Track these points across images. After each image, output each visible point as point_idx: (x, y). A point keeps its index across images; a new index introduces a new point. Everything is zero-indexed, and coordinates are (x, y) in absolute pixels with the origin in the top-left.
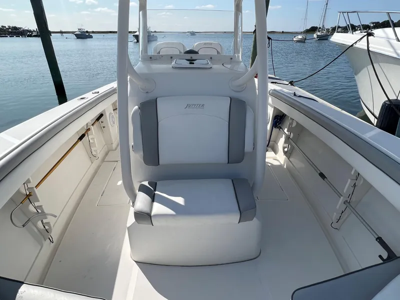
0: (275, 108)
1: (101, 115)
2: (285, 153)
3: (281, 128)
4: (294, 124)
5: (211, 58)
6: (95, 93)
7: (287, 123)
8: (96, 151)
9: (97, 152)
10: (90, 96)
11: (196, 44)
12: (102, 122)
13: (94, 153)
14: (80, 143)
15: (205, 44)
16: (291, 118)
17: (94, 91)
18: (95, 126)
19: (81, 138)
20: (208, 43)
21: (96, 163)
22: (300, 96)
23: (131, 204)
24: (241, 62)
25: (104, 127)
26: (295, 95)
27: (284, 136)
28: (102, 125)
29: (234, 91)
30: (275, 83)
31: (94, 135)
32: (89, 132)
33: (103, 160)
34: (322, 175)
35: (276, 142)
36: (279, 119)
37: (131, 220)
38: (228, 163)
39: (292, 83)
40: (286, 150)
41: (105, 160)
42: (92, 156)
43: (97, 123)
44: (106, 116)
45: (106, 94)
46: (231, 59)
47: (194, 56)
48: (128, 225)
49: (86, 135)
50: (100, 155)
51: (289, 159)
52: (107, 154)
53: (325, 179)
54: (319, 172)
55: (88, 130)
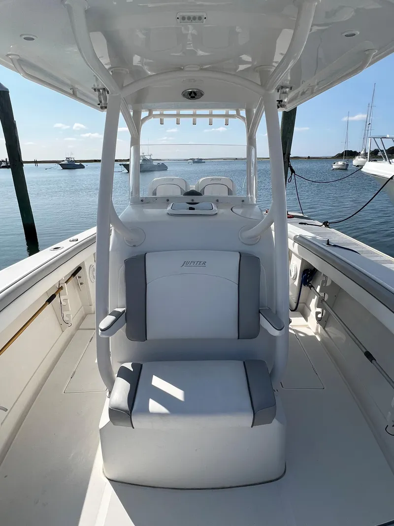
0: (303, 260)
1: (79, 269)
2: (319, 320)
3: (312, 286)
4: (328, 284)
5: (217, 201)
6: (73, 240)
7: (320, 280)
8: (68, 316)
9: (70, 318)
10: (66, 245)
11: (201, 180)
12: (79, 277)
13: (66, 319)
14: (49, 306)
15: (212, 179)
16: (324, 275)
17: (71, 239)
18: (70, 282)
19: (49, 301)
20: (216, 179)
21: (68, 331)
22: (335, 246)
23: (108, 393)
24: (256, 205)
25: (81, 284)
26: (328, 244)
27: (316, 297)
28: (80, 281)
29: (246, 244)
30: (305, 224)
31: (69, 294)
32: (61, 292)
33: (78, 328)
34: (368, 355)
35: (307, 304)
36: (309, 275)
37: (105, 419)
38: (238, 338)
39: (326, 224)
40: (320, 316)
41: (80, 327)
42: (63, 323)
43: (73, 279)
44: (85, 269)
45: (87, 242)
46: (243, 201)
47: (196, 198)
48: (101, 426)
49: (57, 296)
50: (74, 322)
51: (324, 328)
52: (83, 319)
53: (373, 361)
54: (365, 351)
55: (61, 288)
